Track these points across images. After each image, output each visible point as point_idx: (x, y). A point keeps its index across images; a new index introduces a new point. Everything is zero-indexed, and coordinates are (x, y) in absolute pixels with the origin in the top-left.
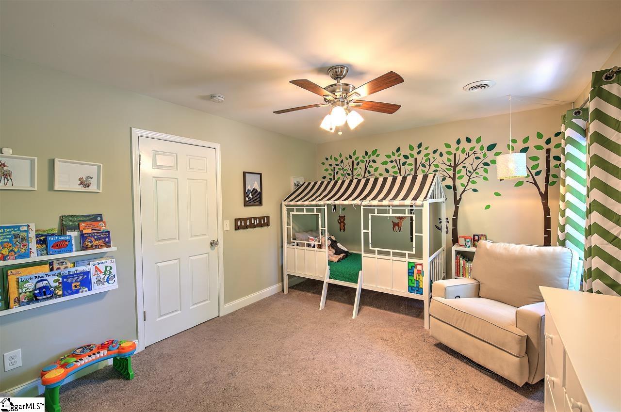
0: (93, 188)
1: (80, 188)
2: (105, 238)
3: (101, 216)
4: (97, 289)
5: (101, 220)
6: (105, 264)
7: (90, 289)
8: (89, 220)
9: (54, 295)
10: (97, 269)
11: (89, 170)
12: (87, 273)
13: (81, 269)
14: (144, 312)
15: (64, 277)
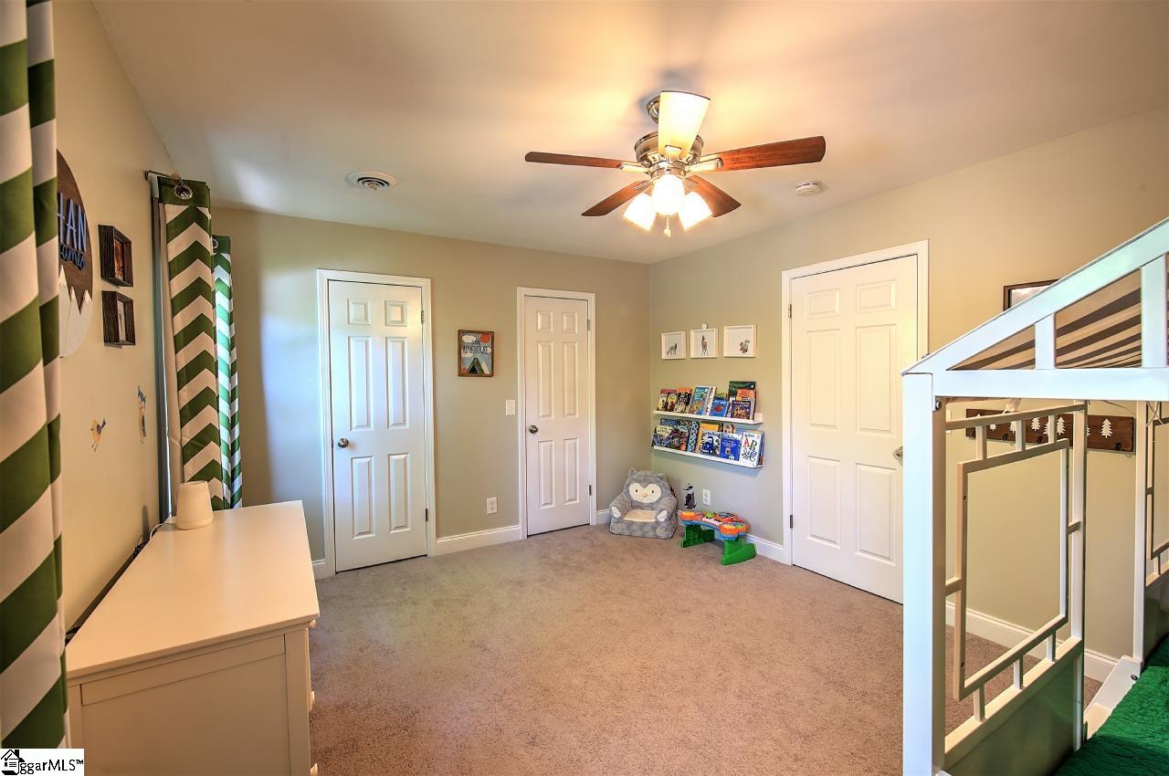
0: (750, 353)
1: (740, 354)
2: (747, 408)
3: (754, 383)
4: (743, 462)
5: (753, 389)
6: (753, 439)
7: (737, 458)
8: (745, 388)
9: (714, 454)
10: (747, 441)
11: (748, 333)
12: (737, 442)
13: (736, 436)
14: (791, 516)
15: (723, 440)
